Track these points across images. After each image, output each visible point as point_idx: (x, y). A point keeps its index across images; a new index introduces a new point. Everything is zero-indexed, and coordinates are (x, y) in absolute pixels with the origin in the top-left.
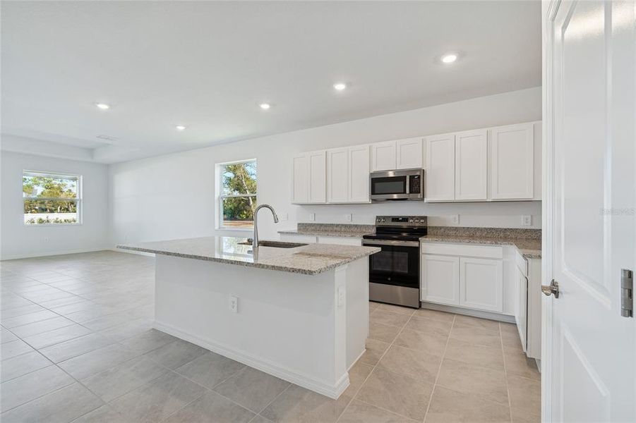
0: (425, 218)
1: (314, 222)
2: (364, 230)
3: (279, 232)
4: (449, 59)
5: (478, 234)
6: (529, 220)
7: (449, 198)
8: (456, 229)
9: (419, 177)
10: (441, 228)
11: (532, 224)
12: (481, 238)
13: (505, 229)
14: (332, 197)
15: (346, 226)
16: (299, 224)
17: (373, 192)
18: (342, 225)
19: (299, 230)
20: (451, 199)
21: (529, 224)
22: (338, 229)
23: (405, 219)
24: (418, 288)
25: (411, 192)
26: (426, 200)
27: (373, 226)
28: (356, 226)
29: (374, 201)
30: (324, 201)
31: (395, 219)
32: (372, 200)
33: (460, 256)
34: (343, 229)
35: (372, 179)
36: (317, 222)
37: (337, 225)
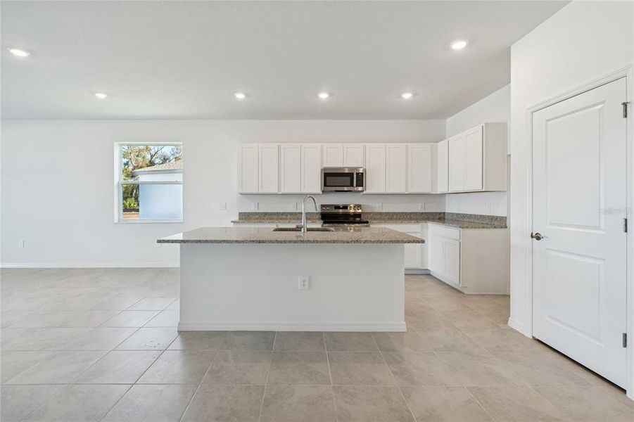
0: (360, 206)
1: (258, 211)
4: (407, 96)
5: (395, 217)
7: (382, 191)
8: (381, 213)
9: (363, 174)
10: (370, 213)
14: (284, 188)
15: (292, 213)
16: (240, 213)
17: (325, 184)
18: (288, 213)
19: (239, 219)
21: (423, 209)
22: (284, 217)
23: (345, 207)
25: (356, 186)
26: (366, 192)
27: (317, 213)
29: (325, 192)
30: (275, 191)
31: (337, 207)
32: (323, 191)
34: (289, 216)
35: (325, 174)
36: (260, 211)
37: (283, 214)
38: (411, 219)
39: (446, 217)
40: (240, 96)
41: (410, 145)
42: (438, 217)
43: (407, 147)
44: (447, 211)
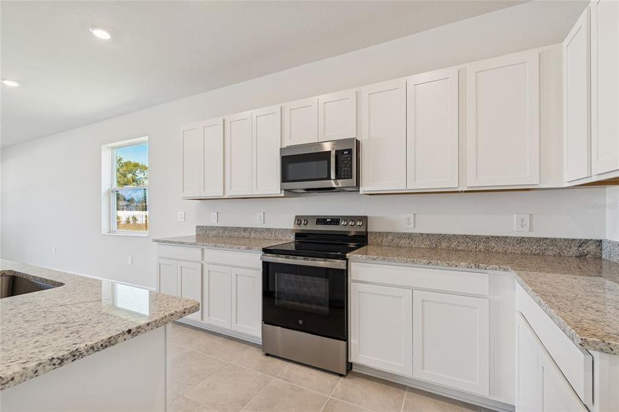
0: (364, 219)
1: (216, 224)
2: (280, 236)
3: (156, 241)
6: (527, 222)
7: (398, 185)
8: (410, 236)
9: (350, 151)
10: (387, 234)
11: (531, 230)
12: (449, 250)
13: (488, 238)
15: (256, 230)
17: (285, 178)
20: (401, 187)
21: (527, 228)
23: (335, 221)
24: (346, 340)
25: (338, 177)
26: (363, 189)
28: (269, 230)
29: (289, 193)
30: (219, 194)
31: (321, 221)
32: (285, 190)
33: (413, 289)
34: (252, 235)
35: (282, 157)
36: (220, 224)
37: (245, 229)
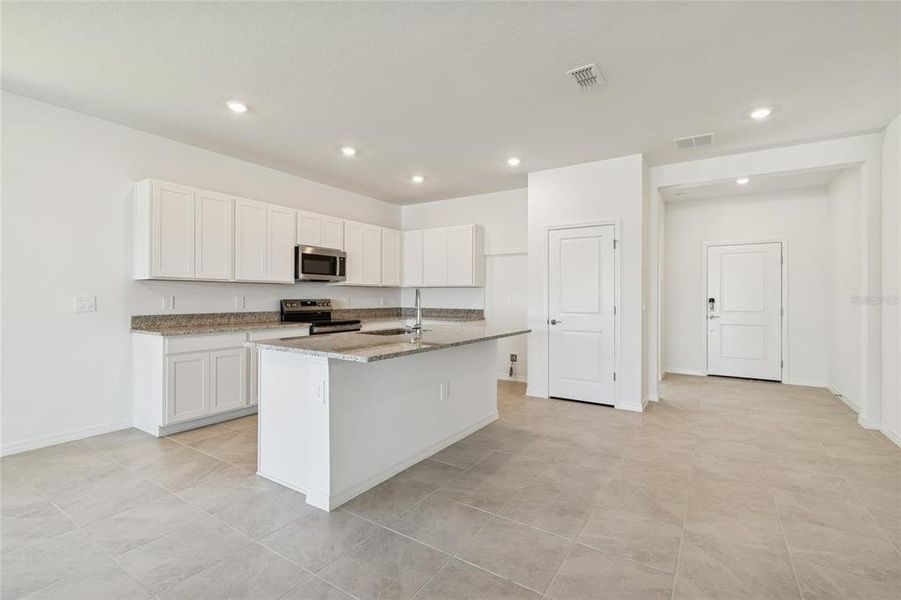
0: (327, 302)
2: (264, 319)
4: (418, 179)
9: (344, 260)
16: (133, 318)
18: (231, 314)
22: (225, 320)
23: (313, 303)
27: (276, 313)
31: (304, 303)
34: (232, 320)
37: (222, 316)
38: (376, 316)
39: (403, 313)
40: (237, 108)
41: (385, 230)
42: (396, 312)
43: (382, 231)
44: (402, 306)
